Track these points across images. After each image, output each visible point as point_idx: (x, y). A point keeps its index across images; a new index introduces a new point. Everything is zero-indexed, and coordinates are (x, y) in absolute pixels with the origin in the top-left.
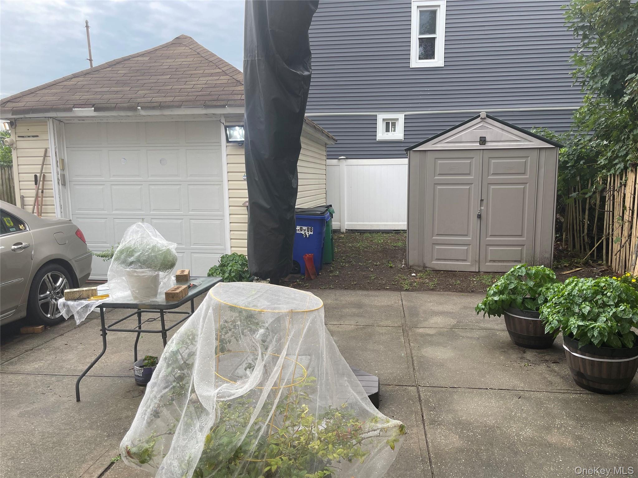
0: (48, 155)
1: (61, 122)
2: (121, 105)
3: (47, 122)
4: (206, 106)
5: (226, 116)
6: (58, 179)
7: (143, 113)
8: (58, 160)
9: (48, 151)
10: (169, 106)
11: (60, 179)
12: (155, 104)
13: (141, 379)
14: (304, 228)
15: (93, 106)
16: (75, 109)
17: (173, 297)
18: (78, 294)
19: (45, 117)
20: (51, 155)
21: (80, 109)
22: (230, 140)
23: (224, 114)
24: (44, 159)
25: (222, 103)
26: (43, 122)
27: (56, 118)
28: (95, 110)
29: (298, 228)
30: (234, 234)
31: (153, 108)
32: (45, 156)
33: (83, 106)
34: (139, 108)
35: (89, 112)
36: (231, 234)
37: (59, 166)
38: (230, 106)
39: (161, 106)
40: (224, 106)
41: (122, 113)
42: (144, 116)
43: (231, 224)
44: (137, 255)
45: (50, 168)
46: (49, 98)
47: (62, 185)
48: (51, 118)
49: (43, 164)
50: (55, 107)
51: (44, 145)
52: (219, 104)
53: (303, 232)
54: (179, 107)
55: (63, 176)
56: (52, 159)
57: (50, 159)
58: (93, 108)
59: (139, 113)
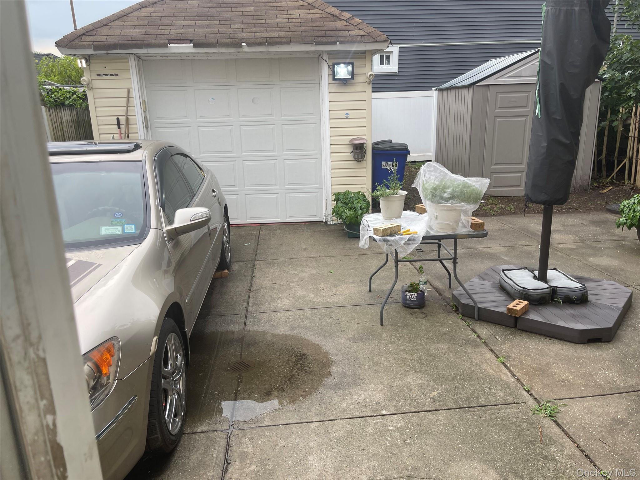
0: (131, 96)
1: (140, 58)
2: (223, 41)
3: (128, 59)
4: (318, 43)
5: (329, 53)
6: (143, 123)
7: (245, 48)
8: (141, 101)
9: (130, 91)
10: (277, 42)
11: (144, 122)
12: (261, 40)
13: (415, 303)
14: (390, 163)
15: (191, 41)
16: (171, 45)
19: (126, 54)
20: (134, 96)
21: (177, 45)
22: (336, 78)
24: (128, 100)
25: (334, 39)
26: (124, 59)
27: (137, 55)
28: (195, 46)
29: (384, 163)
30: (334, 172)
31: (260, 44)
32: (129, 97)
33: (179, 41)
34: (244, 44)
35: (188, 48)
36: (331, 173)
37: (142, 108)
38: (341, 42)
39: (269, 42)
40: (334, 43)
41: (224, 50)
42: (248, 52)
43: (332, 163)
45: (135, 110)
47: (146, 128)
48: (132, 54)
49: (128, 106)
50: (145, 42)
51: (126, 84)
52: (329, 40)
53: (388, 168)
54: (288, 43)
55: (146, 118)
56: (136, 101)
57: (134, 101)
58: (192, 45)
59: (242, 50)
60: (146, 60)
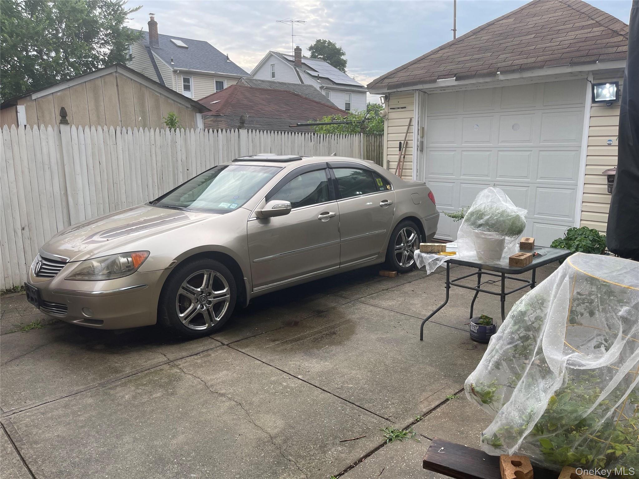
0: (411, 124)
1: (425, 93)
2: (481, 72)
3: (414, 94)
4: (573, 64)
5: (595, 73)
6: (418, 146)
7: (501, 77)
8: (419, 128)
9: (412, 121)
10: (531, 67)
11: (419, 146)
12: (516, 67)
13: (476, 335)
15: (455, 75)
16: (439, 80)
17: (517, 263)
18: (430, 248)
19: (413, 90)
20: (414, 125)
21: (443, 80)
22: (596, 100)
23: (592, 71)
24: (408, 128)
25: (593, 58)
26: (410, 94)
27: (422, 90)
28: (456, 80)
30: (586, 205)
31: (513, 71)
32: (410, 125)
33: (446, 76)
34: (499, 73)
35: (451, 82)
36: (582, 206)
37: (419, 134)
38: (601, 61)
39: (522, 69)
40: (594, 62)
41: (481, 80)
42: (502, 81)
43: (585, 195)
44: (486, 218)
45: (413, 136)
46: (419, 72)
47: (420, 151)
48: (417, 90)
49: (407, 133)
50: (422, 79)
51: (407, 115)
52: (588, 60)
54: (541, 67)
55: (422, 143)
56: (415, 128)
57: (413, 128)
58: (455, 78)
59: (497, 79)
60: (430, 94)
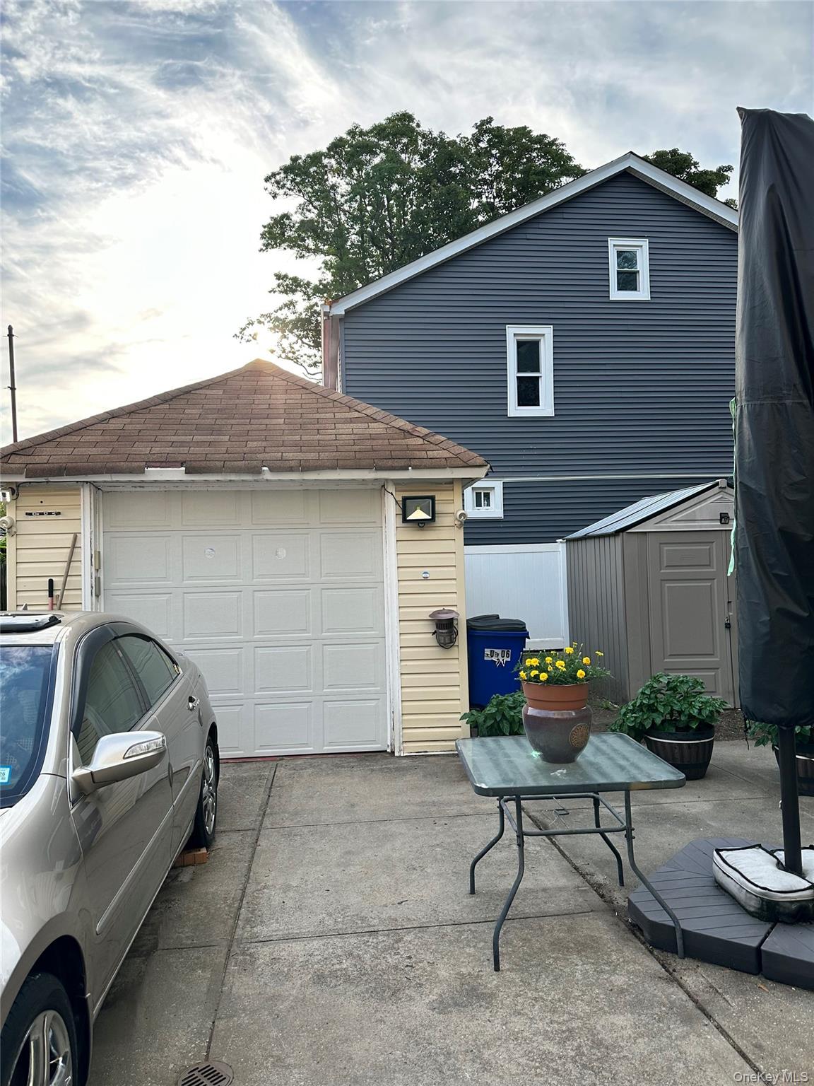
0: (78, 545)
1: (99, 489)
2: (232, 463)
3: (79, 490)
4: (379, 469)
5: (397, 483)
6: (92, 587)
8: (93, 553)
9: (78, 538)
10: (316, 466)
11: (94, 586)
12: (292, 463)
14: (499, 651)
15: (183, 464)
16: (150, 469)
19: (77, 482)
20: (82, 546)
21: (159, 469)
22: (408, 518)
24: (72, 552)
25: (402, 463)
26: (74, 488)
28: (187, 472)
29: (487, 651)
30: (406, 665)
31: (290, 469)
32: (74, 546)
33: (164, 464)
34: (264, 468)
35: (177, 474)
36: (401, 666)
37: (93, 564)
38: (415, 468)
40: (405, 468)
41: (233, 477)
42: (271, 481)
43: (403, 650)
45: (81, 567)
46: (88, 451)
47: (96, 595)
48: (87, 482)
49: (70, 561)
50: (111, 465)
51: (71, 527)
52: (396, 464)
53: (494, 659)
55: (98, 580)
56: (85, 553)
57: (80, 553)
58: (183, 469)
59: (261, 477)
60: (108, 492)
